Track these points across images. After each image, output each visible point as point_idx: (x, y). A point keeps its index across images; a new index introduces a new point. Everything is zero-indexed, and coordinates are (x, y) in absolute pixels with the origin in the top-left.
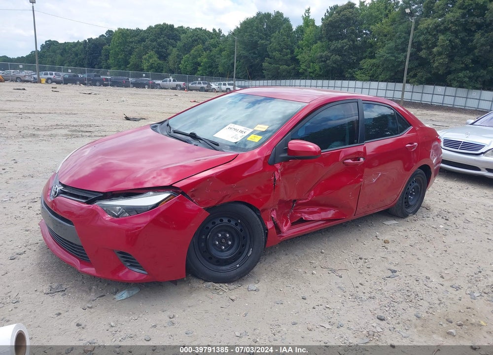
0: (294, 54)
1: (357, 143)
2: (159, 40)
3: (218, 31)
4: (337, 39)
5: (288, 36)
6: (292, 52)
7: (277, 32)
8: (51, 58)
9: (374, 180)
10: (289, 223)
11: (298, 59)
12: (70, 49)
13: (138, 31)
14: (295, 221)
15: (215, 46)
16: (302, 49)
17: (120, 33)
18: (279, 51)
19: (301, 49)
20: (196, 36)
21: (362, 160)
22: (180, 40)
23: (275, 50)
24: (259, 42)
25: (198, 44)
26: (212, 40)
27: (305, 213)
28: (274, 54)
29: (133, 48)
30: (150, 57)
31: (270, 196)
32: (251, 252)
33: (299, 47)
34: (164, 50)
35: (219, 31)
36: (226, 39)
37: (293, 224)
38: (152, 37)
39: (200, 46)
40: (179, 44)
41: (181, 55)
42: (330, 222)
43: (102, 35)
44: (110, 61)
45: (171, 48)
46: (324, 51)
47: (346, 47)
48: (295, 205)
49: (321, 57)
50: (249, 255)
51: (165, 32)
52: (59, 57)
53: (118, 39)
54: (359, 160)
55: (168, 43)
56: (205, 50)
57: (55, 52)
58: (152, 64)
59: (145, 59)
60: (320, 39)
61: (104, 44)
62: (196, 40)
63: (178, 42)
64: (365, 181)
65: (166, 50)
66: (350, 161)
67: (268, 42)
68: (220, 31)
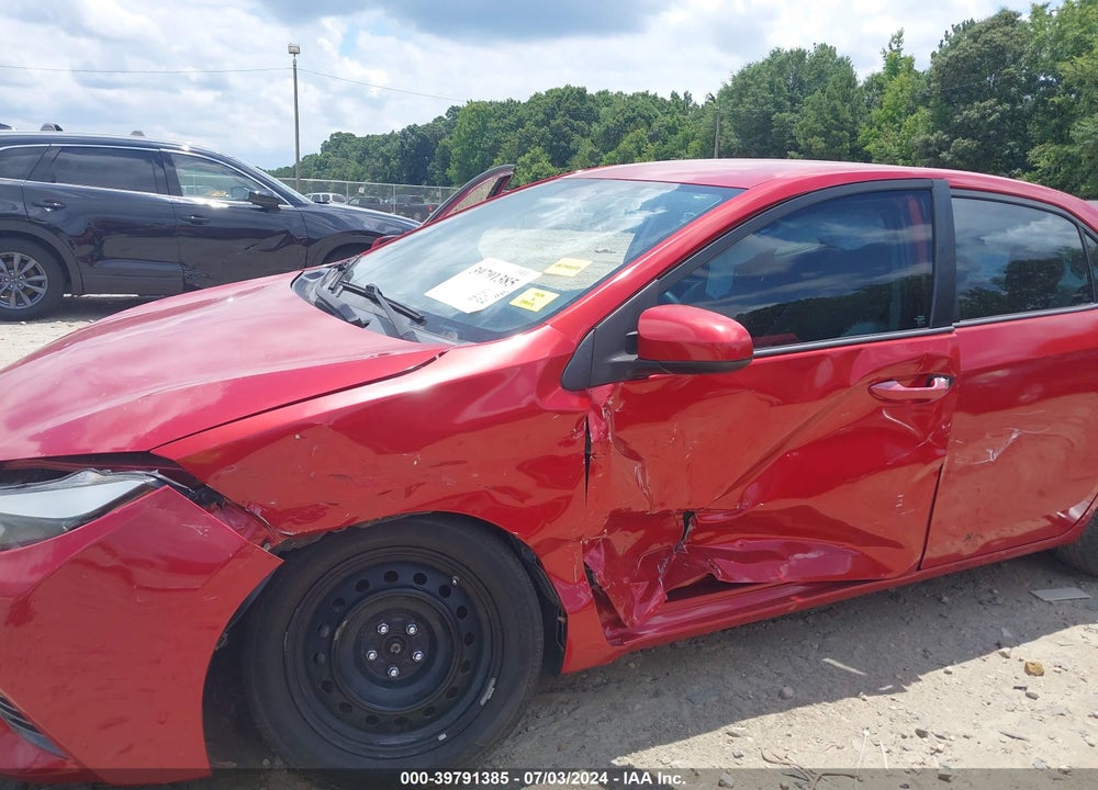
0: (859, 139)
1: (926, 325)
2: (553, 123)
3: (682, 97)
4: (970, 100)
5: (846, 99)
6: (854, 134)
7: (818, 92)
8: (340, 167)
9: (993, 455)
10: (660, 593)
11: (869, 152)
12: (376, 148)
13: (510, 107)
14: (687, 583)
15: (673, 130)
16: (879, 128)
17: (473, 110)
18: (820, 134)
19: (875, 129)
20: (633, 110)
21: (940, 383)
22: (597, 119)
23: (812, 133)
24: (774, 117)
25: (637, 127)
26: (668, 118)
27: (728, 555)
28: (810, 141)
29: (500, 142)
30: (533, 161)
31: (569, 498)
32: (490, 691)
33: (871, 124)
34: (563, 143)
35: (686, 98)
36: (700, 113)
37: (674, 595)
38: (541, 116)
39: (642, 132)
40: (596, 128)
41: (598, 154)
42: (822, 591)
43: (440, 117)
44: (452, 172)
45: (577, 137)
46: (934, 130)
47: (993, 117)
48: (690, 528)
49: (927, 143)
50: (483, 702)
51: (568, 104)
52: (353, 166)
53: (469, 124)
54: (930, 383)
55: (573, 129)
56: (652, 139)
57: (347, 157)
58: (537, 174)
59: (523, 164)
60: (925, 100)
61: (442, 136)
62: (631, 120)
63: (595, 125)
64: (955, 458)
65: (569, 143)
66: (897, 386)
67: (797, 116)
68: (688, 97)
